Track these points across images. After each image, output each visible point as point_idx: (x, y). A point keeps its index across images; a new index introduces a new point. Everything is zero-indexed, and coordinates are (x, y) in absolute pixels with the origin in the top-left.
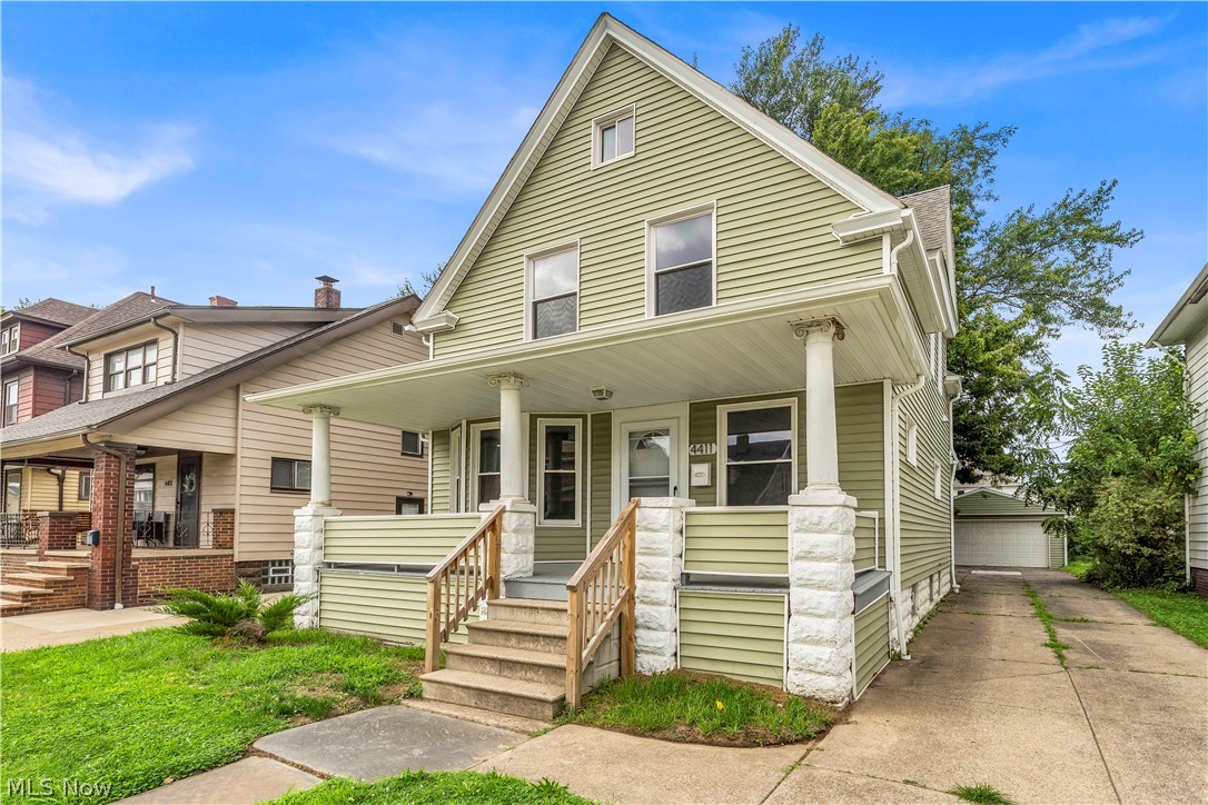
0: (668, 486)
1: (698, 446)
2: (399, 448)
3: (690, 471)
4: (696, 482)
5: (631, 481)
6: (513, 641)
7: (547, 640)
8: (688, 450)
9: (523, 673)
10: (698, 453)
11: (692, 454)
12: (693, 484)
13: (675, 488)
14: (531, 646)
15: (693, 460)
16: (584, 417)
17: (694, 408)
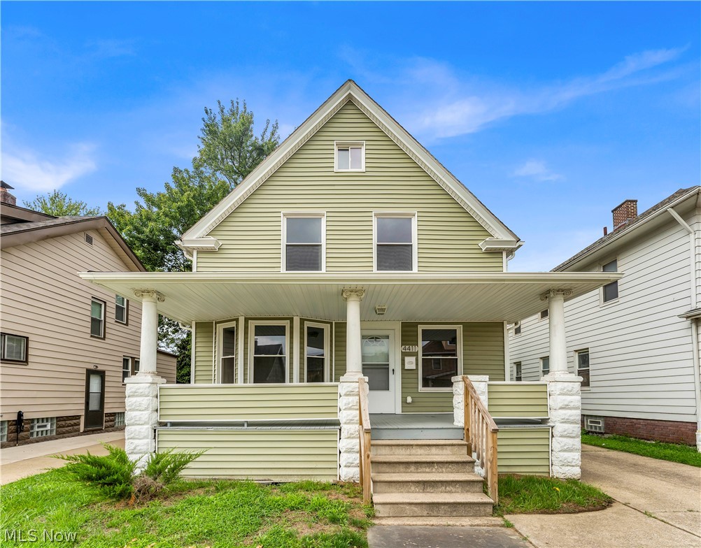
0: (388, 368)
1: (406, 346)
2: (89, 331)
3: (403, 360)
4: (406, 367)
6: (412, 468)
7: (440, 465)
8: (401, 348)
9: (443, 488)
10: (407, 350)
11: (404, 351)
12: (404, 368)
13: (393, 370)
14: (427, 470)
15: (404, 355)
16: (331, 324)
17: (404, 325)
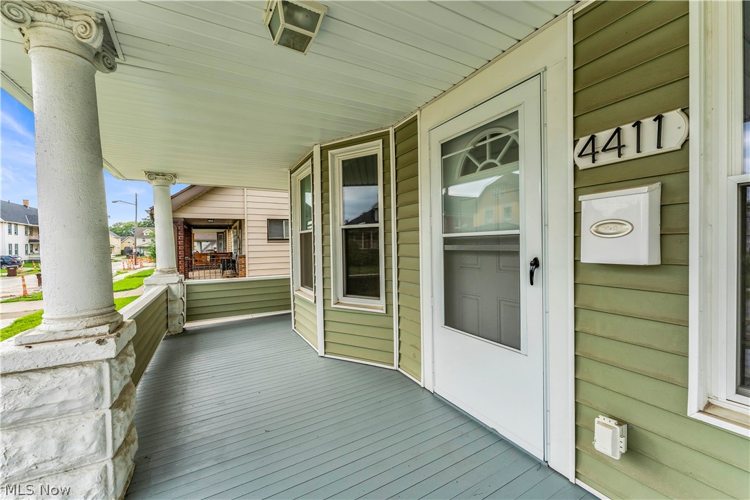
0: (517, 253)
1: (603, 137)
3: (577, 215)
4: (595, 251)
5: (447, 241)
8: (570, 155)
10: (604, 159)
11: (585, 163)
12: (585, 258)
13: (535, 263)
15: (587, 184)
